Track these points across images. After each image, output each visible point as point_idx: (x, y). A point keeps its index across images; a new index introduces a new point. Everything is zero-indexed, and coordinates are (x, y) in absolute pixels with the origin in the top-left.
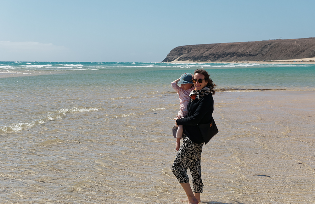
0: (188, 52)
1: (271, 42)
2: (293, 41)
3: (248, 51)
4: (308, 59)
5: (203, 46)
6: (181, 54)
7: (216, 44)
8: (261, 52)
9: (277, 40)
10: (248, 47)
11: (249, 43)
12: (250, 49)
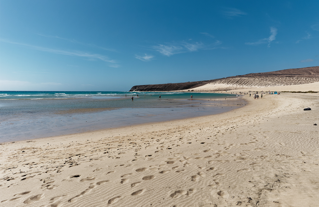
0: (139, 88)
1: (168, 84)
2: (175, 84)
3: (160, 88)
4: (181, 91)
5: (144, 86)
6: (136, 89)
7: (149, 85)
8: (165, 88)
9: (170, 84)
10: (160, 86)
11: (160, 84)
12: (161, 87)
